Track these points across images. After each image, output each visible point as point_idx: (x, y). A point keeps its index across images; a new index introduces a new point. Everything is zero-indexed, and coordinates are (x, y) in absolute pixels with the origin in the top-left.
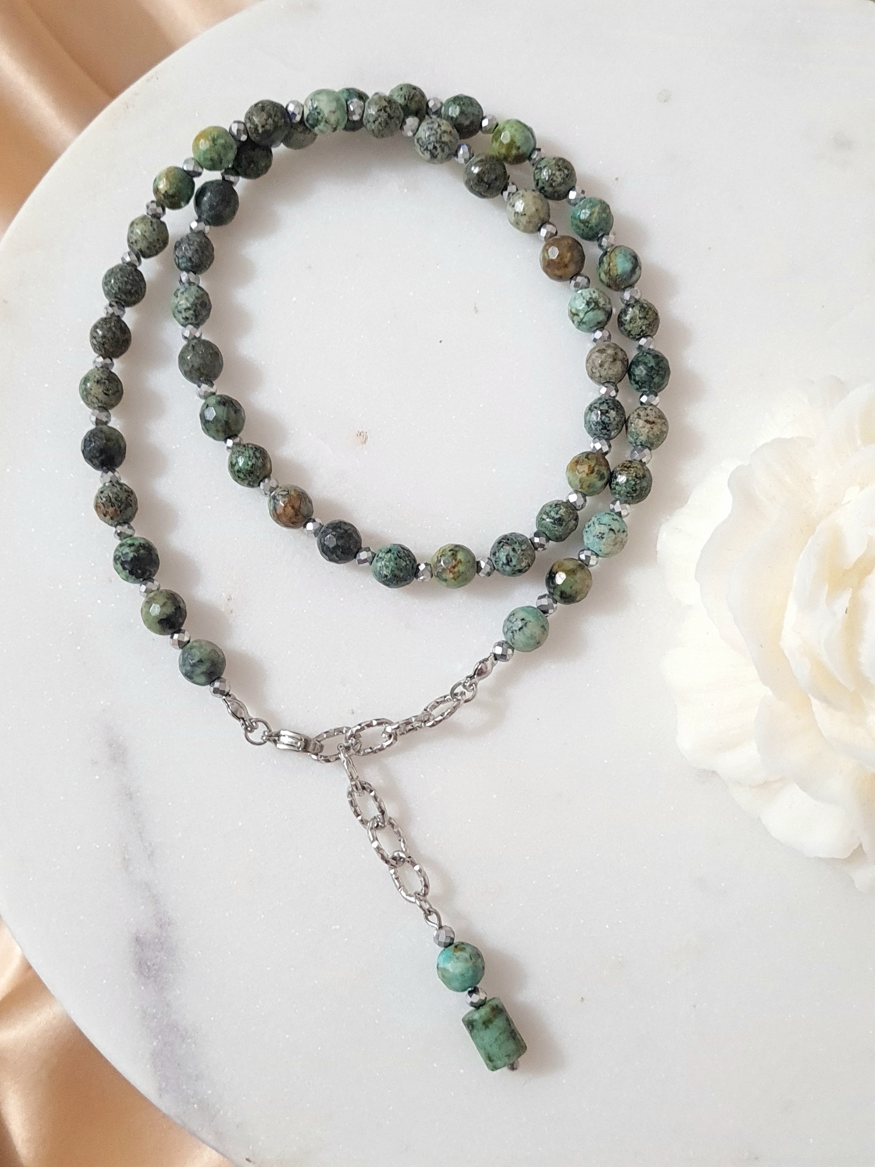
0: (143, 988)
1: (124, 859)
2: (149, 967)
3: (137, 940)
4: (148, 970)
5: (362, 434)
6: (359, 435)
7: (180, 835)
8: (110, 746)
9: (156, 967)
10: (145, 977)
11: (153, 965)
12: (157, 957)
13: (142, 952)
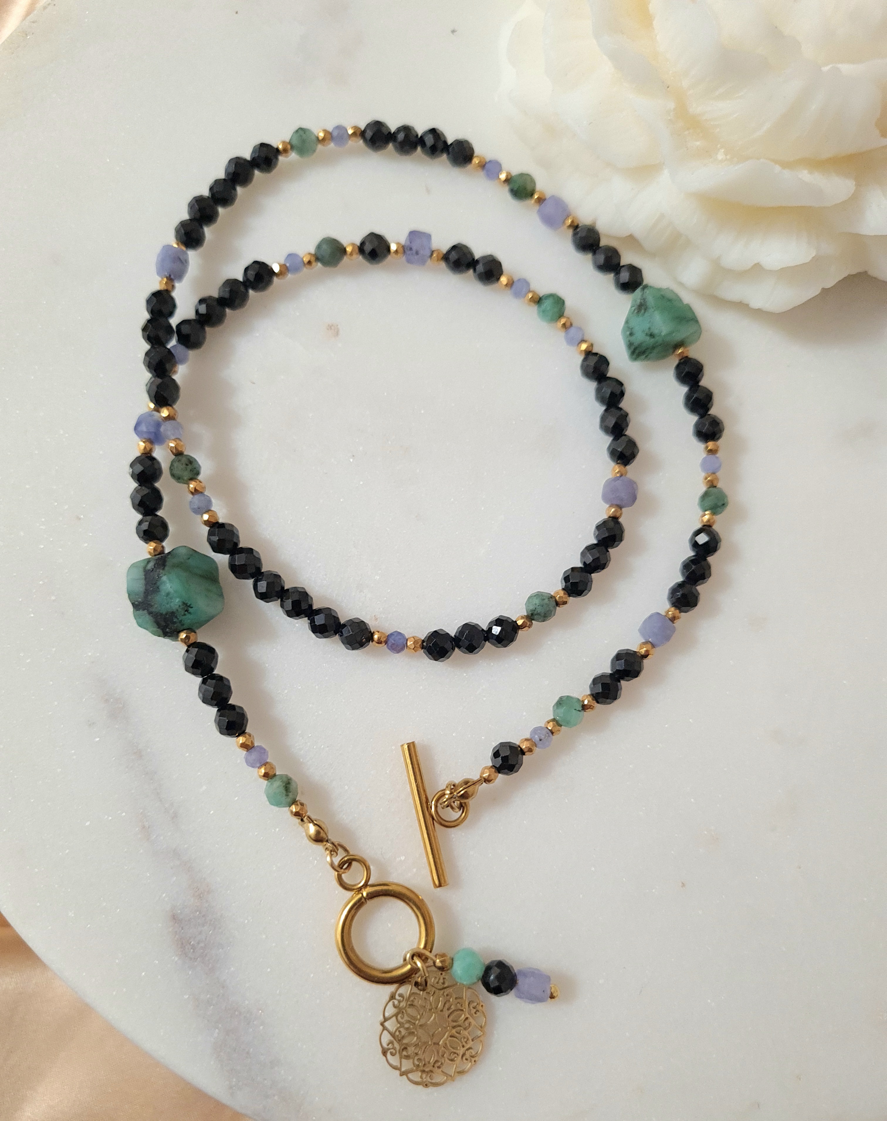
0: (190, 972)
1: (144, 827)
2: (193, 947)
3: (175, 918)
4: (194, 952)
5: (332, 327)
6: (329, 328)
7: (204, 788)
8: (107, 701)
9: (202, 945)
10: (191, 959)
11: (198, 943)
12: (200, 933)
13: (183, 931)
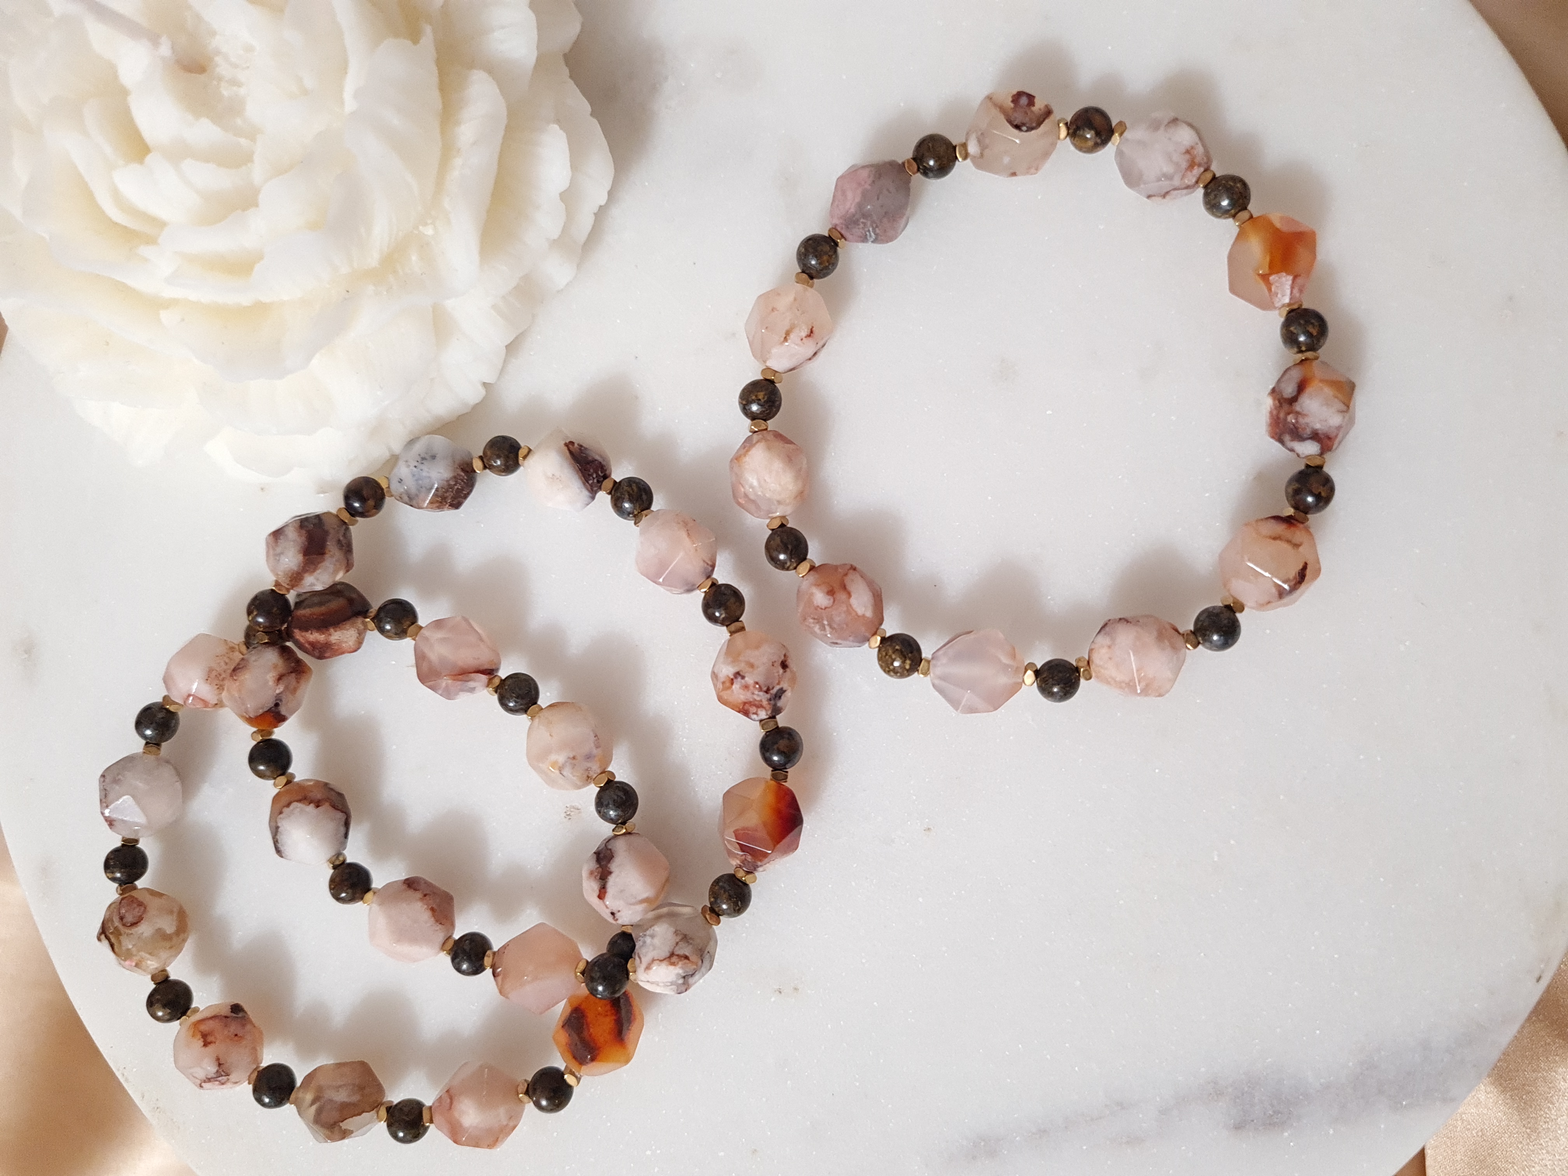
0: (1304, 1121)
1: (1128, 1143)
2: (1277, 1112)
3: (1239, 1127)
4: (1280, 1113)
5: (568, 813)
6: (568, 817)
9: (1275, 1102)
10: (1289, 1118)
11: (1272, 1105)
12: (1261, 1101)
13: (1255, 1121)
